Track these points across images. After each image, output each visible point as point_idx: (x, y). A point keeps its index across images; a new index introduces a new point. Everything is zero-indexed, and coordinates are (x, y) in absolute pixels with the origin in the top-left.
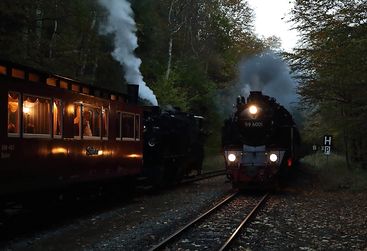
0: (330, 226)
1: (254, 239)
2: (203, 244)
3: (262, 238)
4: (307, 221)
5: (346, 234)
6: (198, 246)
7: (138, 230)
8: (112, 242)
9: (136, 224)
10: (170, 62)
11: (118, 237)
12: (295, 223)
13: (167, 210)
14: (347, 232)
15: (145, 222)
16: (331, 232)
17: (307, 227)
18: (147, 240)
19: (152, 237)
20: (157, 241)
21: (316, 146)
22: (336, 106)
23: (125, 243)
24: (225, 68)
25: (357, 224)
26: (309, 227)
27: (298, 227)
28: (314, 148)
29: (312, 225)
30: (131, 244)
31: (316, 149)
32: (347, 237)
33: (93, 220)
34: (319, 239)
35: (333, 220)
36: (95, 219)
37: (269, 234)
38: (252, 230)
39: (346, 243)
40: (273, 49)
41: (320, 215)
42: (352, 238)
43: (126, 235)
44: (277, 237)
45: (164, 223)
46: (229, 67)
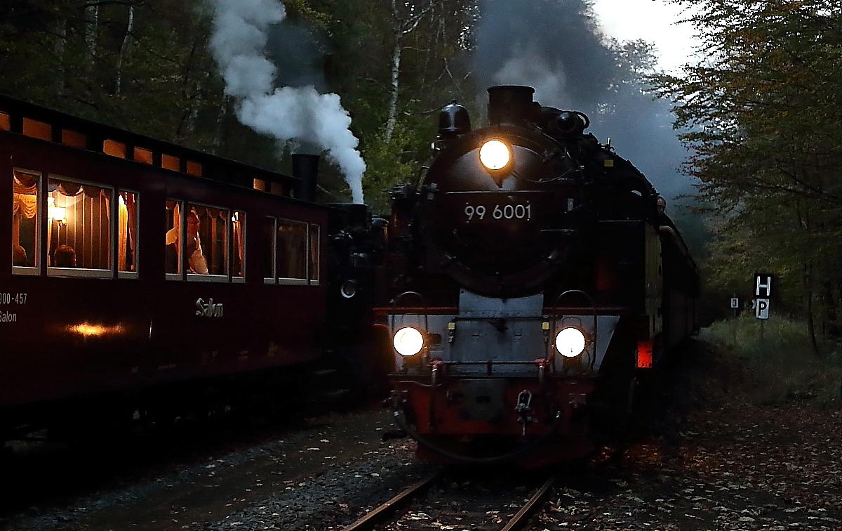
0: (760, 485)
1: (578, 512)
2: (459, 523)
3: (598, 510)
4: (706, 474)
5: (798, 505)
6: (448, 528)
7: (310, 490)
8: (249, 518)
9: (307, 478)
10: (394, 102)
11: (264, 507)
12: (677, 478)
13: (381, 446)
14: (799, 499)
15: (330, 472)
16: (762, 498)
17: (705, 488)
18: (331, 514)
19: (342, 507)
20: (352, 516)
21: (737, 299)
22: (785, 203)
23: (279, 521)
25: (826, 481)
26: (711, 488)
27: (686, 486)
28: (734, 303)
29: (717, 483)
30: (294, 521)
31: (737, 306)
32: (798, 510)
33: (210, 466)
34: (731, 515)
35: (768, 471)
36: (213, 466)
37: (614, 502)
38: (575, 492)
39: (797, 524)
40: (639, 71)
41: (739, 459)
42: (811, 514)
43: (283, 503)
44: (634, 508)
45: (372, 476)
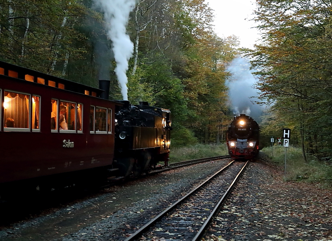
0: (294, 215)
1: (224, 227)
2: (177, 232)
3: (232, 226)
4: (272, 210)
5: (310, 223)
6: (172, 234)
7: (113, 219)
8: (89, 231)
9: (110, 214)
10: (136, 59)
11: (95, 227)
12: (261, 212)
13: (138, 200)
14: (310, 220)
15: (119, 211)
16: (296, 220)
17: (272, 216)
18: (123, 229)
19: (127, 226)
20: (132, 230)
22: (293, 101)
23: (102, 232)
24: (188, 65)
25: (319, 213)
26: (275, 216)
27: (264, 215)
28: (272, 140)
29: (277, 214)
30: (108, 232)
31: (273, 142)
32: (311, 225)
33: (68, 209)
34: (285, 227)
35: (296, 209)
36: (70, 209)
37: (238, 222)
38: (221, 218)
39: (311, 231)
40: (233, 47)
41: (283, 204)
42: (316, 227)
43: (103, 225)
44: (246, 225)
45: (137, 213)
46: (193, 64)
